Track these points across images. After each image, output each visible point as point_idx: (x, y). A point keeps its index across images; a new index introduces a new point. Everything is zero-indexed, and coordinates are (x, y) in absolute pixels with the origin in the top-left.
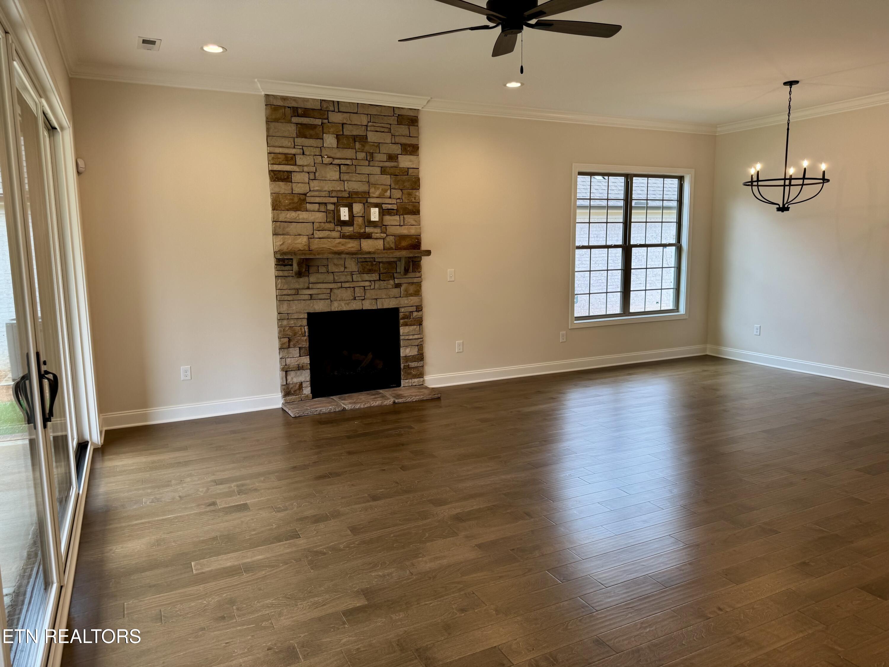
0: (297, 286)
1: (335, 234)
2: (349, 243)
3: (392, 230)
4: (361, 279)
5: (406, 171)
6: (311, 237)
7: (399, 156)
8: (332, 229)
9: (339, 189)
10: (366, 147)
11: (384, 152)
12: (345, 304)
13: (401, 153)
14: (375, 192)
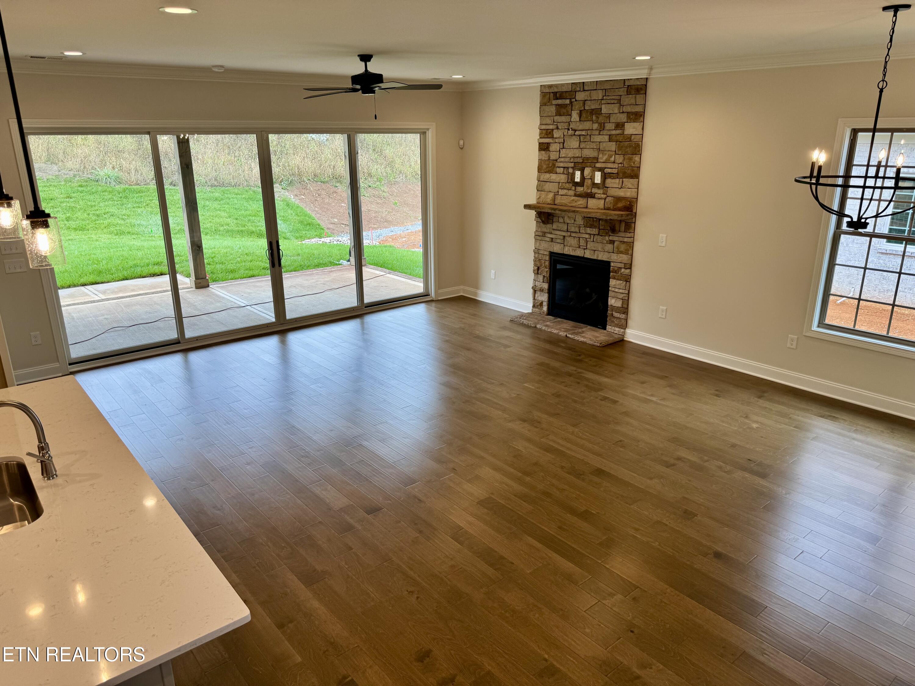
0: (545, 230)
1: (572, 193)
2: (580, 200)
3: (611, 192)
4: (585, 231)
5: (629, 138)
6: (556, 194)
7: (625, 123)
8: (570, 189)
9: (577, 155)
10: (600, 119)
11: (613, 121)
12: (572, 250)
13: (626, 121)
14: (603, 158)
